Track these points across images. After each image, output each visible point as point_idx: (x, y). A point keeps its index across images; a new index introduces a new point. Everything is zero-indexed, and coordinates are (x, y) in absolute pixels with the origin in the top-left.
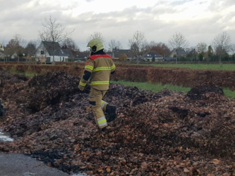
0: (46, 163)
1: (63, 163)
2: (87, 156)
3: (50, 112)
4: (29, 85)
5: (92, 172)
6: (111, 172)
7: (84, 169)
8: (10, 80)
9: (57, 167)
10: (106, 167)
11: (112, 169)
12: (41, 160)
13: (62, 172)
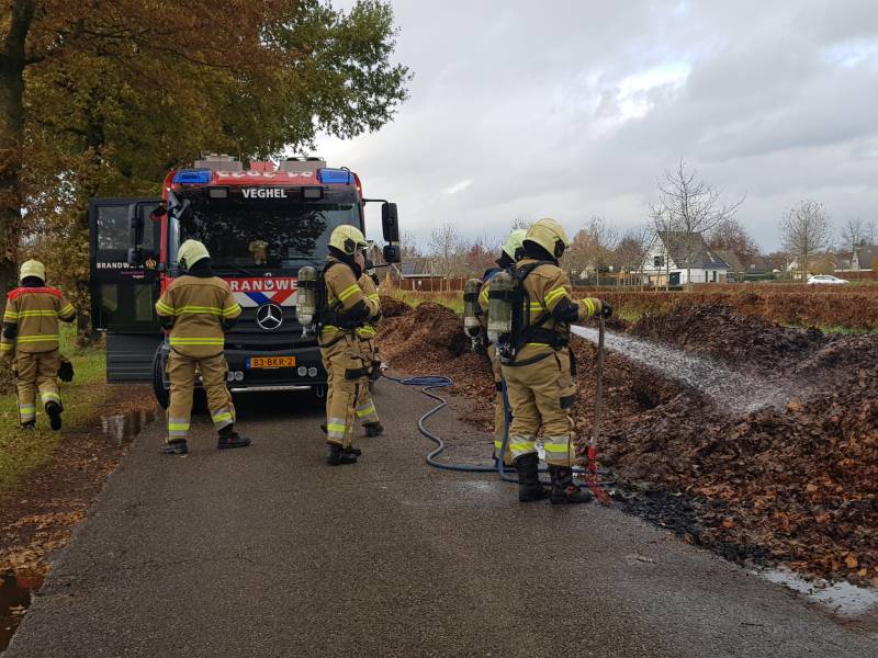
0: (679, 534)
1: (724, 537)
2: (791, 522)
3: (687, 408)
5: (804, 564)
6: (859, 568)
7: (783, 555)
9: (710, 546)
10: (844, 554)
11: (860, 559)
12: (665, 528)
13: (721, 559)
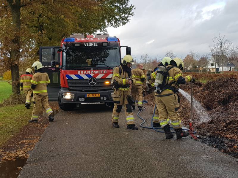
0: (220, 149)
1: (234, 151)
3: (222, 110)
4: (204, 89)
8: (188, 85)
9: (229, 154)
12: (215, 148)
13: (233, 157)
